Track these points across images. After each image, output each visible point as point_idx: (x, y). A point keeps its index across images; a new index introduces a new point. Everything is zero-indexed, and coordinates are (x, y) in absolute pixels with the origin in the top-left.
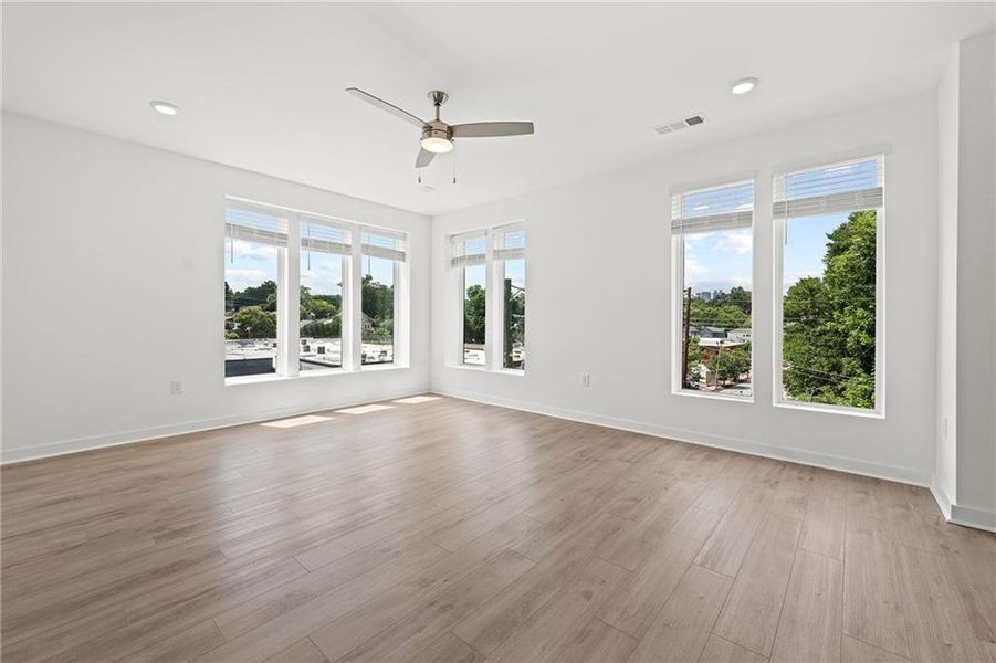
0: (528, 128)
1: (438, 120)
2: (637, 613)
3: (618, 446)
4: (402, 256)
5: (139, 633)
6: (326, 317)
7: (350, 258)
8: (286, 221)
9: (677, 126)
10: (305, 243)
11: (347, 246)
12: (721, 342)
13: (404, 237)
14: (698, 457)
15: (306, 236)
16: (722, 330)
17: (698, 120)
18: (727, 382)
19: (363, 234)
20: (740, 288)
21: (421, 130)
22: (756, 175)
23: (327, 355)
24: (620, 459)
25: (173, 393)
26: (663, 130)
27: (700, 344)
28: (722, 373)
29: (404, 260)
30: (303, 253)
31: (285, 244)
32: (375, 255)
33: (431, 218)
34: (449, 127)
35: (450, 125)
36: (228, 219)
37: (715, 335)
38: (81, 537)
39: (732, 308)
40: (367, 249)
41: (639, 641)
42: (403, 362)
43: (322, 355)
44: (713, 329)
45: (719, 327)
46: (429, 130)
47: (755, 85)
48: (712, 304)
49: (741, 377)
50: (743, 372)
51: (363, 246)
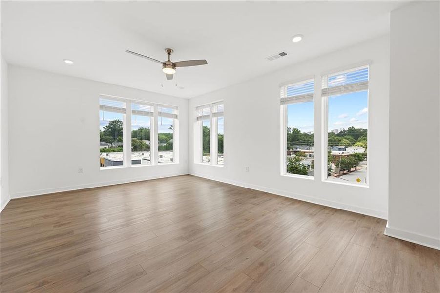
0: (204, 62)
1: (169, 60)
2: (216, 263)
3: (255, 197)
4: (176, 116)
5: (32, 257)
6: (164, 142)
7: (153, 118)
8: (125, 103)
9: (276, 57)
10: (134, 112)
11: (151, 113)
12: (343, 153)
13: (177, 108)
14: (286, 203)
15: (134, 109)
16: (344, 147)
17: (283, 54)
18: (345, 172)
19: (158, 107)
20: (353, 127)
21: (162, 65)
22: (314, 77)
23: (163, 158)
24: (251, 203)
25: (79, 173)
26: (270, 59)
27: (332, 154)
28: (342, 167)
29: (177, 118)
30: (133, 116)
31: (125, 113)
32: (164, 116)
33: (188, 100)
34: (173, 63)
35: (174, 62)
36: (101, 103)
37: (340, 150)
38: (29, 224)
39: (349, 137)
40: (160, 114)
41: (210, 273)
42: (177, 161)
43: (161, 159)
44: (339, 147)
45: (342, 146)
46: (165, 65)
47: (302, 38)
48: (339, 135)
49: (352, 169)
50: (352, 167)
51: (159, 112)
